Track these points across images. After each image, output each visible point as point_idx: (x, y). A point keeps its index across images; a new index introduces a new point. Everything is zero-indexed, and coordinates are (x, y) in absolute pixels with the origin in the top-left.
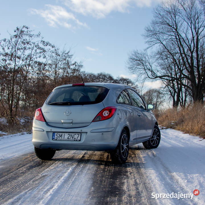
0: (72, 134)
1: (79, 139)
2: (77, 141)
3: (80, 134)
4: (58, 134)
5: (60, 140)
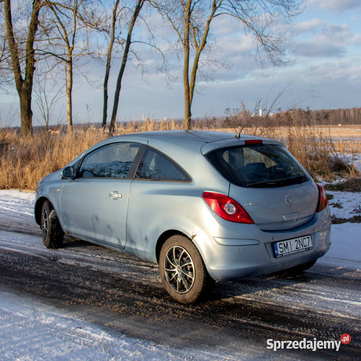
0: (300, 239)
1: (311, 245)
2: (309, 249)
3: (310, 236)
4: (281, 244)
5: (287, 254)
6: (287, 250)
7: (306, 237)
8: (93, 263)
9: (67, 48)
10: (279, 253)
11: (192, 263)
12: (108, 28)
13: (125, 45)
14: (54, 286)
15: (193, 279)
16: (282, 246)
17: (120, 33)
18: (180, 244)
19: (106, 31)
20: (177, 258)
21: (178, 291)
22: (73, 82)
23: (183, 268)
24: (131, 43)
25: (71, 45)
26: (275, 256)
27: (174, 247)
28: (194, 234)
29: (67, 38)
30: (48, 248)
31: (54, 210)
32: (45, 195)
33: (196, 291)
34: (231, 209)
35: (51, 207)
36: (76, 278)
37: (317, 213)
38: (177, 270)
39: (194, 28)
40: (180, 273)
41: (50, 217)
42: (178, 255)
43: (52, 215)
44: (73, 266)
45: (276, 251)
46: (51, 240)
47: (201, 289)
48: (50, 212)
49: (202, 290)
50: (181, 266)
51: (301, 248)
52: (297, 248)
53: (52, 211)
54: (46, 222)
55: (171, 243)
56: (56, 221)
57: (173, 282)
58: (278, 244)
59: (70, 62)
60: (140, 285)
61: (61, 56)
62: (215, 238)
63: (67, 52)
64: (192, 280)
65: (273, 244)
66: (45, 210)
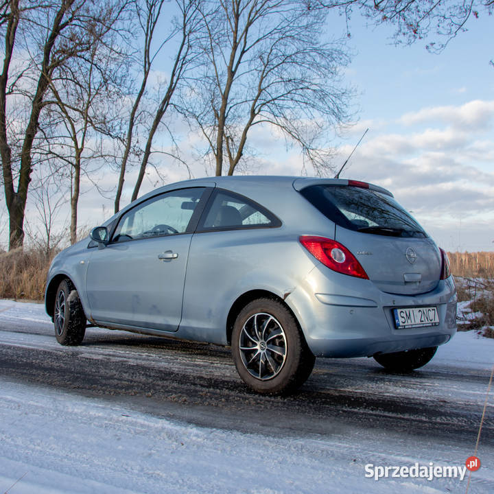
0: (424, 309)
1: (437, 320)
2: (435, 325)
3: (435, 308)
4: (402, 312)
5: (410, 327)
6: (409, 321)
7: (431, 309)
8: (129, 358)
9: (74, 149)
10: (401, 324)
11: (283, 334)
12: (122, 135)
13: (142, 156)
14: (78, 378)
15: (285, 356)
16: (404, 315)
17: (138, 142)
18: (265, 310)
19: (120, 138)
20: (259, 330)
21: (259, 378)
22: (80, 191)
23: (268, 343)
24: (150, 153)
25: (80, 146)
26: (396, 326)
27: (256, 315)
28: (287, 292)
29: (75, 136)
30: (63, 344)
31: (74, 291)
32: (63, 271)
33: (288, 374)
34: (339, 256)
35: (72, 287)
36: (107, 371)
37: (441, 281)
38: (259, 347)
39: (228, 138)
40: (265, 351)
41: (69, 299)
42: (261, 327)
43: (72, 297)
44: (102, 360)
45: (397, 321)
46: (69, 333)
47: (296, 369)
48: (70, 293)
49: (298, 370)
50: (265, 340)
51: (427, 322)
52: (421, 321)
53: (73, 292)
54: (63, 308)
55: (252, 310)
56: (77, 304)
57: (253, 366)
58: (399, 311)
59: (78, 167)
60: (201, 378)
61: (67, 159)
62: (318, 295)
63: (74, 155)
64: (282, 358)
65: (392, 310)
66: (61, 293)
